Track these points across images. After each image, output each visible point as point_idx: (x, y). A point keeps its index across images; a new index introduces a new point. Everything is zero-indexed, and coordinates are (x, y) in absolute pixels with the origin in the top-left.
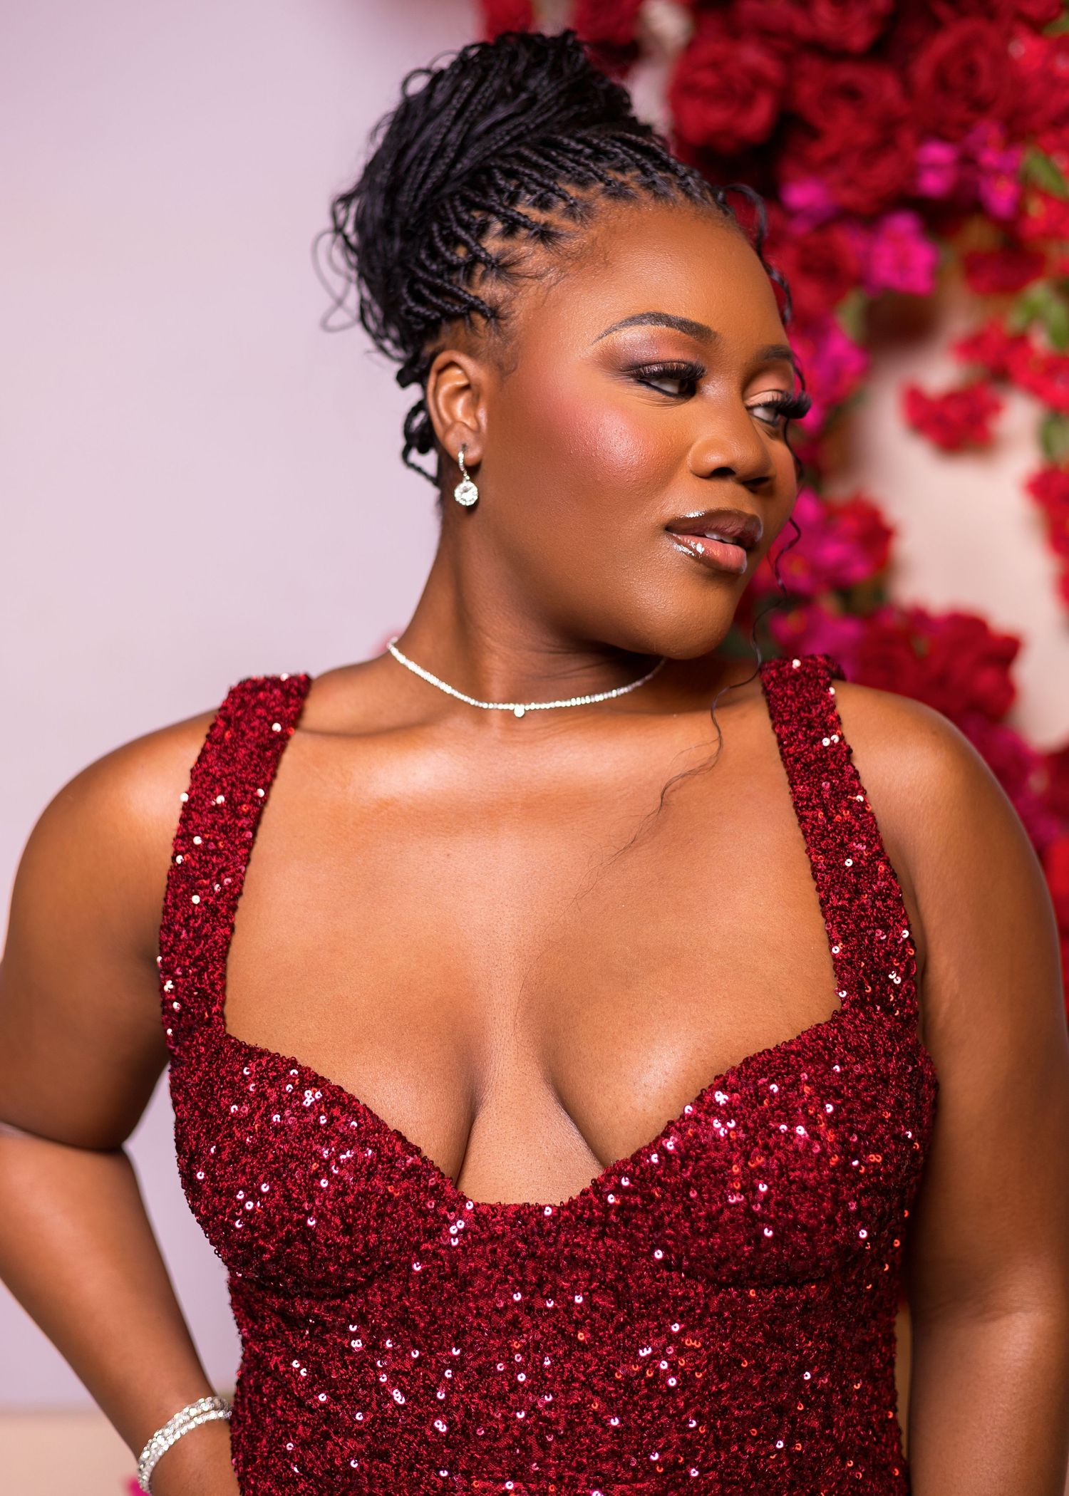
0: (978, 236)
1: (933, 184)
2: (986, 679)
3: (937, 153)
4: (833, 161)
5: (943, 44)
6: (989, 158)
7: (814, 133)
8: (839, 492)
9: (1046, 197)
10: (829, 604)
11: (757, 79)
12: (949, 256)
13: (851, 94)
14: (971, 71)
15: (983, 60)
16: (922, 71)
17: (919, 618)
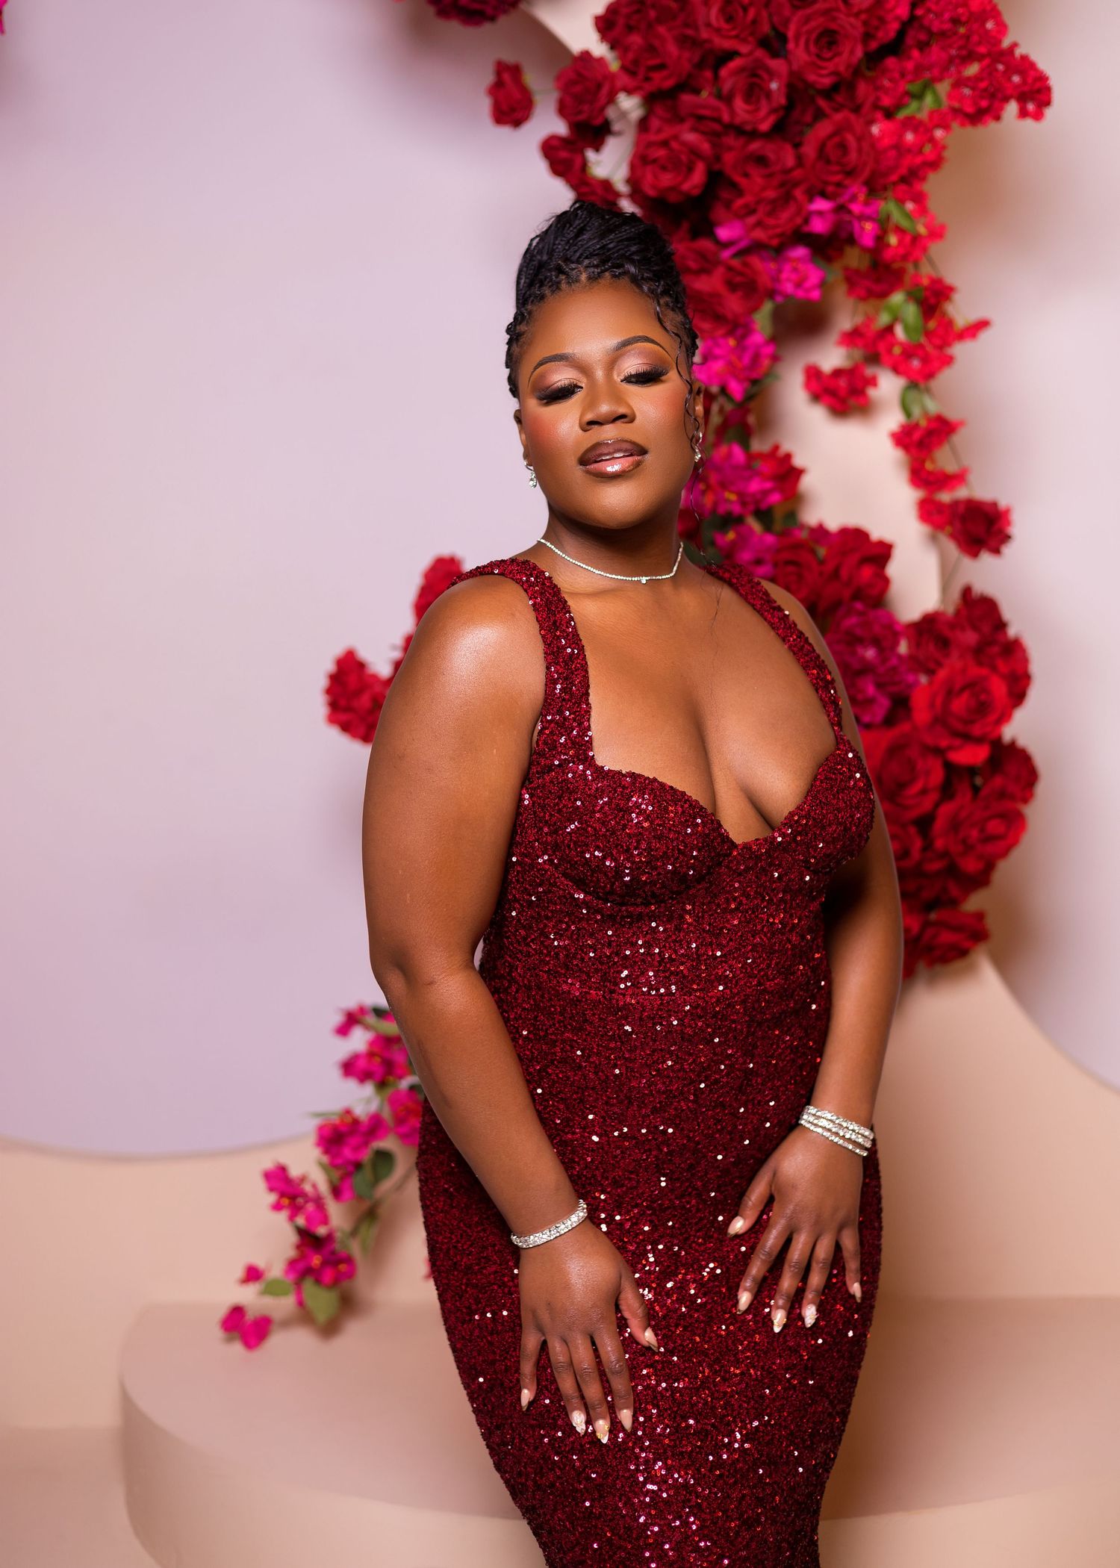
0: (855, 258)
1: (818, 226)
2: (867, 572)
3: (821, 205)
4: (751, 211)
5: (824, 128)
6: (856, 209)
7: (737, 190)
8: (759, 445)
9: (899, 230)
10: (754, 525)
11: (694, 152)
12: (834, 274)
13: (761, 160)
14: (843, 147)
15: (851, 139)
16: (809, 150)
17: (820, 532)
